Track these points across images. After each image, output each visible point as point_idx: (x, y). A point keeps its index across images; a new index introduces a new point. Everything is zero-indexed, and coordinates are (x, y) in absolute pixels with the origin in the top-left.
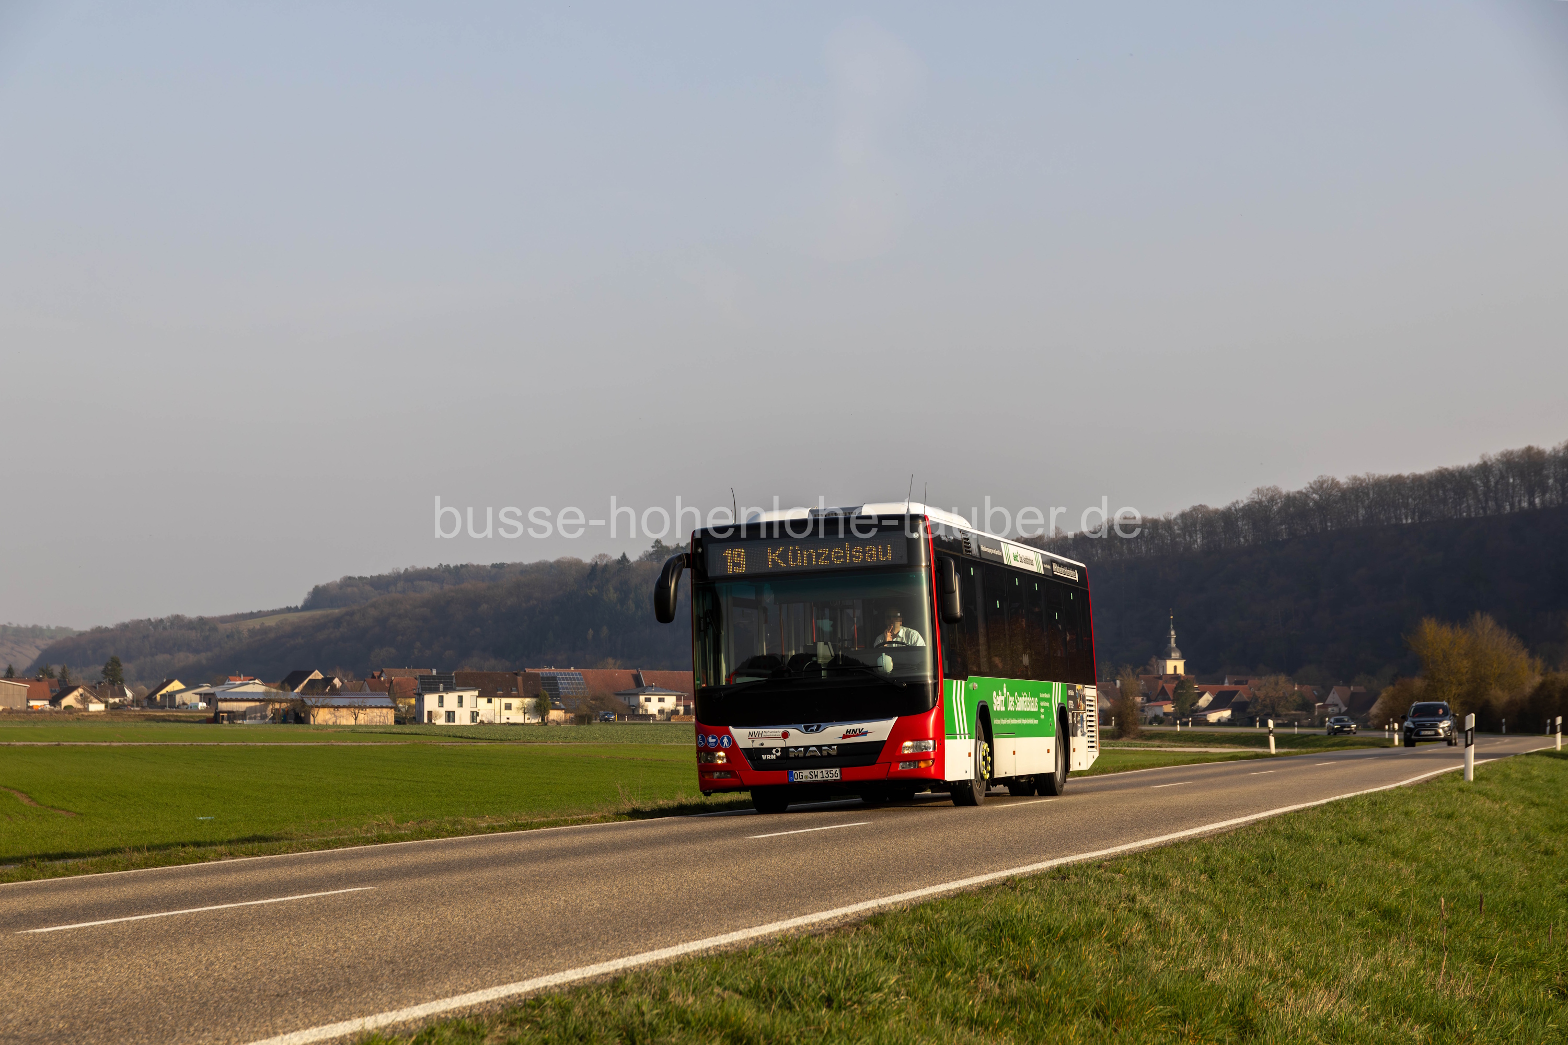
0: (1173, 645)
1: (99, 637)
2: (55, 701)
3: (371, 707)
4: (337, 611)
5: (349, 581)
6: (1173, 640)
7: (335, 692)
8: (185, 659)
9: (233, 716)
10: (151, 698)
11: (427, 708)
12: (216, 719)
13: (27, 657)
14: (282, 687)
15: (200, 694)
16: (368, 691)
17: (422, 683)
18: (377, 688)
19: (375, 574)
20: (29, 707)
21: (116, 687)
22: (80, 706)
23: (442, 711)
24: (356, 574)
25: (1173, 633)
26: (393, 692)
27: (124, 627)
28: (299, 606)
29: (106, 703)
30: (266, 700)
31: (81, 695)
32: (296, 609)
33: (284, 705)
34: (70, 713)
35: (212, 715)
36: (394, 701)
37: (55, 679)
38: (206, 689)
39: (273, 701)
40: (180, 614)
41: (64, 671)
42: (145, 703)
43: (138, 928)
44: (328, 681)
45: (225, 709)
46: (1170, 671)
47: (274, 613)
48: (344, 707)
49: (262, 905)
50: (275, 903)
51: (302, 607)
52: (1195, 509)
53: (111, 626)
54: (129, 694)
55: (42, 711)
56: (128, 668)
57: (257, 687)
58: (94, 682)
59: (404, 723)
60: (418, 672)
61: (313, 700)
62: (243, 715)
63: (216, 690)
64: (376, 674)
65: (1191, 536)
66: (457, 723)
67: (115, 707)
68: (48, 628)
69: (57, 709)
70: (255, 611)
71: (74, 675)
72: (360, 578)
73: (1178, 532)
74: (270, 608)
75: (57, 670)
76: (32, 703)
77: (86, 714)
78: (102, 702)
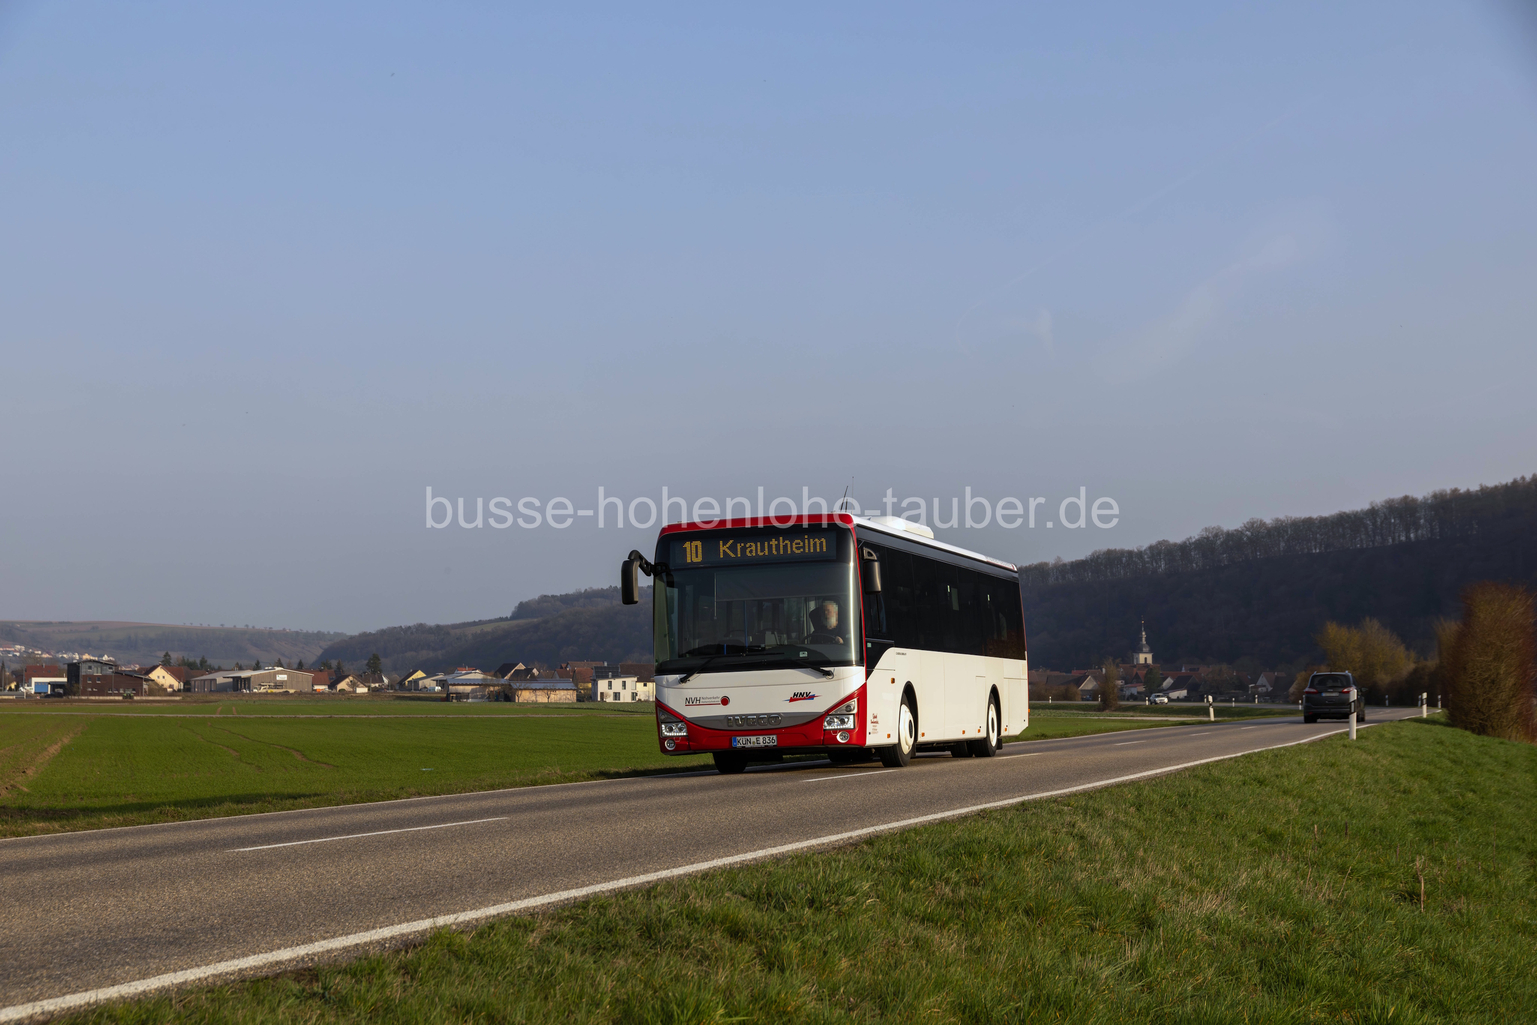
0: (1144, 642)
1: (365, 640)
2: (332, 686)
3: (559, 689)
4: (536, 620)
5: (544, 599)
6: (1144, 639)
7: (533, 678)
8: (425, 654)
9: (460, 696)
10: (401, 684)
11: (600, 690)
12: (447, 699)
13: (313, 655)
14: (495, 675)
15: (437, 681)
16: (558, 678)
17: (596, 672)
18: (564, 676)
19: (563, 593)
20: (313, 690)
21: (376, 676)
22: (351, 690)
23: (611, 692)
24: (550, 592)
25: (1144, 633)
26: (575, 679)
27: (382, 633)
28: (509, 616)
29: (369, 687)
30: (483, 685)
31: (351, 681)
32: (506, 619)
33: (497, 688)
34: (343, 695)
35: (445, 695)
36: (576, 685)
37: (333, 670)
38: (441, 676)
39: (489, 685)
40: (423, 622)
41: (339, 663)
42: (397, 687)
43: (317, 848)
44: (528, 671)
45: (453, 691)
46: (1142, 661)
47: (490, 621)
48: (540, 689)
49: (419, 830)
50: (429, 829)
51: (511, 617)
52: (1160, 543)
53: (373, 632)
54: (386, 681)
55: (322, 693)
56: (385, 662)
57: (477, 675)
58: (361, 672)
59: (583, 701)
60: (594, 664)
61: (518, 684)
62: (467, 696)
63: (449, 678)
64: (564, 665)
65: (1157, 563)
66: (622, 701)
67: (375, 690)
68: (329, 633)
69: (334, 691)
70: (477, 620)
71: (346, 667)
72: (553, 596)
73: (1147, 560)
74: (488, 618)
75: (334, 663)
76: (316, 687)
77: (354, 695)
78: (366, 686)
